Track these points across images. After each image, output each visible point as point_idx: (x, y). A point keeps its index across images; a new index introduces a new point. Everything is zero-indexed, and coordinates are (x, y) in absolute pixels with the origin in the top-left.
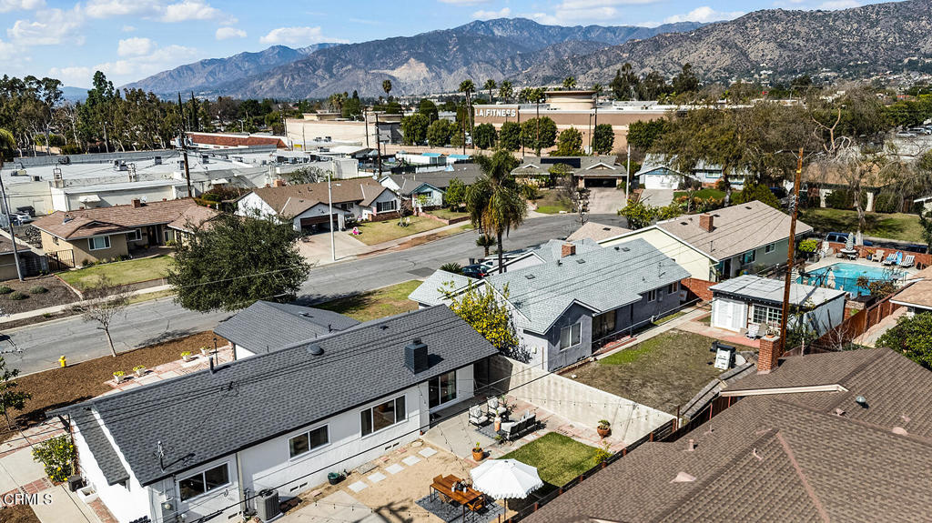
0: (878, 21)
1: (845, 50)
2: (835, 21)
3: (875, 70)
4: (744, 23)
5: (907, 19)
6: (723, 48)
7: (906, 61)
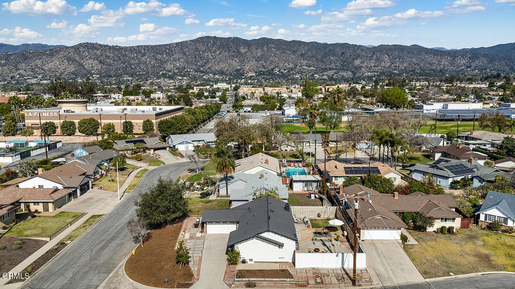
0: (145, 53)
1: (133, 67)
2: (125, 52)
3: (149, 77)
4: (78, 49)
5: (157, 53)
6: (68, 61)
7: (161, 73)
